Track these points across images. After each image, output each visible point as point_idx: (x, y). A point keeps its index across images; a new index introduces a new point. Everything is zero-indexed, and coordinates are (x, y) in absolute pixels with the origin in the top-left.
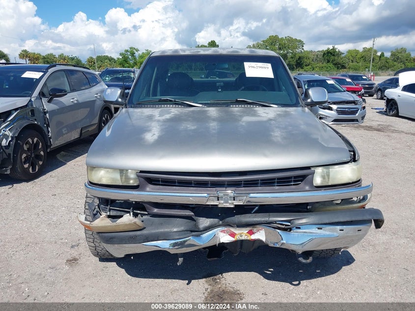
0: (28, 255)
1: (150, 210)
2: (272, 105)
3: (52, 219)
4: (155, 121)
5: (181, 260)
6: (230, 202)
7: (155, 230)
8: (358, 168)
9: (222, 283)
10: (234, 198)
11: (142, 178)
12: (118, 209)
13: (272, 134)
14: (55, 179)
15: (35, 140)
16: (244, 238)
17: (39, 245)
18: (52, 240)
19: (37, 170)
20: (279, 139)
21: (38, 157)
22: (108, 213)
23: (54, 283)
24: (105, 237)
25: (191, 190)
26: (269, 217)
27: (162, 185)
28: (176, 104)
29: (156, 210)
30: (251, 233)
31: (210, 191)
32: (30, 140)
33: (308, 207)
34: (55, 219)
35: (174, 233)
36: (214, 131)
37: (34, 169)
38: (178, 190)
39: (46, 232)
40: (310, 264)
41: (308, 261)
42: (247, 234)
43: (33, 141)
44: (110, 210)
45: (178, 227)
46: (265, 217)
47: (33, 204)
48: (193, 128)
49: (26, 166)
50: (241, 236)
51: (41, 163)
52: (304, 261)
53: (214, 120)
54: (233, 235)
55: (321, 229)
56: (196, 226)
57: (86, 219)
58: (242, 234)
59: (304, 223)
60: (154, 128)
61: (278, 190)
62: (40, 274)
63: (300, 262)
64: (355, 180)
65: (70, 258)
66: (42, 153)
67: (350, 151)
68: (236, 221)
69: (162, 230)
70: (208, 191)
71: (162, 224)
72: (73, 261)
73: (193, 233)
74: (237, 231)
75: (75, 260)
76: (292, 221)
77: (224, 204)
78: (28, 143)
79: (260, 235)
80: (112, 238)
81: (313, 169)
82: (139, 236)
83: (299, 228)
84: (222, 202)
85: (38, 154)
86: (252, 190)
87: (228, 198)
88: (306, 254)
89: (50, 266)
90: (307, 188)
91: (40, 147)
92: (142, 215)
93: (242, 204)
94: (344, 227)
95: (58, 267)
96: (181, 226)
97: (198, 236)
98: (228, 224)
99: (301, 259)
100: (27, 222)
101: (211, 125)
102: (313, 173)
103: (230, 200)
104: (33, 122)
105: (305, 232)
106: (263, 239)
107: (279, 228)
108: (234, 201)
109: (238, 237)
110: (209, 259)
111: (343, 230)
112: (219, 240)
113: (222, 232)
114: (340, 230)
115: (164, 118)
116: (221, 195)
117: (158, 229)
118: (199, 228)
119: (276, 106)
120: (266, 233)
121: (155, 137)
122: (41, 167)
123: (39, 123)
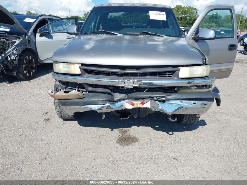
0: (24, 116)
1: (87, 88)
2: (163, 36)
3: (38, 99)
4: (92, 40)
5: (104, 116)
6: (131, 85)
7: (89, 99)
8: (207, 69)
9: (128, 133)
10: (133, 83)
11: (83, 69)
12: (70, 88)
13: (158, 47)
14: (42, 80)
15: (31, 57)
16: (139, 106)
17: (30, 112)
18: (37, 109)
19: (31, 75)
20: (162, 50)
21: (32, 68)
22: (65, 90)
23: (36, 129)
24: (62, 102)
25: (109, 78)
26: (153, 94)
27: (94, 74)
28: (107, 34)
29: (90, 89)
30: (143, 103)
31: (120, 78)
32: (27, 57)
33: (176, 89)
34: (39, 100)
35: (100, 101)
36: (125, 45)
37: (30, 74)
38: (102, 77)
39: (34, 106)
40: (175, 122)
41: (175, 120)
42: (141, 104)
43: (29, 58)
44: (65, 88)
45: (102, 98)
46: (151, 94)
47: (28, 92)
48: (113, 43)
49: (25, 72)
50: (137, 105)
51: (34, 71)
52: (172, 120)
53: (126, 40)
54: (133, 104)
55: (183, 102)
56: (112, 98)
57: (52, 92)
58: (138, 104)
59: (172, 98)
60: (91, 43)
61: (158, 79)
62: (30, 125)
63: (169, 121)
64: (205, 75)
65: (46, 118)
66: (34, 65)
67: (202, 59)
68: (135, 97)
69: (94, 100)
70: (119, 78)
71: (93, 96)
72: (47, 120)
73: (111, 102)
74: (135, 102)
75: (49, 119)
76: (165, 97)
77: (128, 86)
78: (26, 59)
79: (148, 105)
80: (66, 103)
81: (179, 68)
82: (80, 102)
83: (170, 101)
84: (126, 85)
85: (32, 66)
86: (144, 79)
87: (130, 83)
88: (174, 116)
89: (35, 121)
90: (176, 78)
91: (33, 62)
92: (83, 91)
93: (137, 86)
94: (196, 102)
95: (39, 122)
96: (104, 98)
97: (113, 104)
98: (130, 98)
99: (170, 119)
100: (24, 101)
101: (124, 42)
102: (179, 70)
103: (131, 84)
104: (29, 47)
105: (173, 104)
106: (149, 107)
107: (158, 101)
108: (133, 85)
109: (135, 106)
110: (120, 119)
111: (195, 104)
112: (125, 107)
113: (126, 102)
114: (194, 104)
115: (98, 39)
116: (126, 80)
117: (91, 99)
118: (114, 100)
119: (166, 36)
120: (151, 103)
121: (91, 47)
122: (34, 74)
123: (33, 48)
